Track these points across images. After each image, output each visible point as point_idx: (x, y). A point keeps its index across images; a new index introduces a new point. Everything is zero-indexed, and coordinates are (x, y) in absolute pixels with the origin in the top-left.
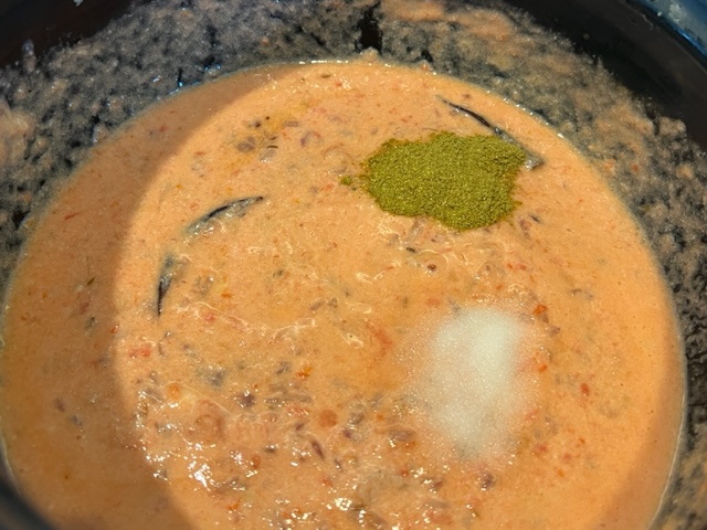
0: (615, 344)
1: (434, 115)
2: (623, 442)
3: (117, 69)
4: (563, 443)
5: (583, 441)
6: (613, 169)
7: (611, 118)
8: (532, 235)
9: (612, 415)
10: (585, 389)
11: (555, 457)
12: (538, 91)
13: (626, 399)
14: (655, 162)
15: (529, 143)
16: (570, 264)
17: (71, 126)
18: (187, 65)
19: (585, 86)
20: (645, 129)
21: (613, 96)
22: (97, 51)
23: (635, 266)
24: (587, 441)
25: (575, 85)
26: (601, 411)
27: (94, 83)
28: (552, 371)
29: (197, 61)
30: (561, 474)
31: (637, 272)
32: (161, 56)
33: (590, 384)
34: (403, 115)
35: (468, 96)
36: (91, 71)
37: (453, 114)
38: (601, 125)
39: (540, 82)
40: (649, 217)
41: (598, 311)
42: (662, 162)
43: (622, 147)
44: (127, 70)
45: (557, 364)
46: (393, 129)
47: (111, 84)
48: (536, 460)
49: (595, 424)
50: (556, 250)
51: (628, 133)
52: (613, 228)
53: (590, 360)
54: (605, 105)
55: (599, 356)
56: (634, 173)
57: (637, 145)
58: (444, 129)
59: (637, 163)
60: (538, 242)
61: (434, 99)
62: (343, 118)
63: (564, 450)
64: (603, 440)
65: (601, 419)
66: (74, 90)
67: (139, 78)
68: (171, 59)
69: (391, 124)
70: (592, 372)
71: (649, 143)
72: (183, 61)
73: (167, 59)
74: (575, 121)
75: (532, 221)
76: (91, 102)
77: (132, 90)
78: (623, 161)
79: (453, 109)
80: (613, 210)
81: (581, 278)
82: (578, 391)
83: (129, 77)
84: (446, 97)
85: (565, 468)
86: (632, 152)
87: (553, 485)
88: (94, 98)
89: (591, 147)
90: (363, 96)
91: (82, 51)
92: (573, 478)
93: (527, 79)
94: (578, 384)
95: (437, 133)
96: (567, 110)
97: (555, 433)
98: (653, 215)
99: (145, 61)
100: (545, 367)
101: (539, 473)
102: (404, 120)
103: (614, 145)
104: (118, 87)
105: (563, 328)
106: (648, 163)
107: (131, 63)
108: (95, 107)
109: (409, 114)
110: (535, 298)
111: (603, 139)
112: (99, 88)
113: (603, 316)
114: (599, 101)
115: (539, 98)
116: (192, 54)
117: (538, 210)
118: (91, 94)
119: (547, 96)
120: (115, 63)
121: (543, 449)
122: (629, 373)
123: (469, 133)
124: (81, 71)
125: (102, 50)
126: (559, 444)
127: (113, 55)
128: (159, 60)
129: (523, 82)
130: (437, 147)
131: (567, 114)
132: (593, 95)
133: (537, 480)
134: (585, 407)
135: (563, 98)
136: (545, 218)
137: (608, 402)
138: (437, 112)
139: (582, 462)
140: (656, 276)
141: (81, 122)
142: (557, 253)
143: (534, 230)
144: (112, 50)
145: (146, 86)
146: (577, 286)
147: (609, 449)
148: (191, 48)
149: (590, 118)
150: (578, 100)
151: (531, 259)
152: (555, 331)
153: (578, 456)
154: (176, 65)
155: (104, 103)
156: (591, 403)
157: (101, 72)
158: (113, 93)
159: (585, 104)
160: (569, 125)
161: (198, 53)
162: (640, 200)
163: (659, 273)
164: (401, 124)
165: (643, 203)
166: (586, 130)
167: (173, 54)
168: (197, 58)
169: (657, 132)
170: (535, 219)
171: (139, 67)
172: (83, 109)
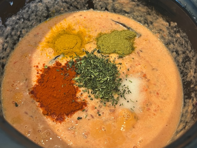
0: (164, 82)
1: (111, 25)
2: (169, 105)
3: (23, 22)
4: (154, 107)
5: (159, 106)
6: (159, 36)
7: (157, 23)
8: (141, 56)
9: (165, 99)
10: (158, 94)
11: (152, 111)
12: (137, 17)
13: (168, 95)
14: (170, 34)
15: (137, 30)
16: (151, 62)
17: (13, 39)
18: (42, 18)
19: (150, 14)
20: (167, 25)
21: (158, 17)
22: (17, 17)
23: (168, 61)
24: (160, 106)
25: (147, 14)
26: (162, 98)
27: (18, 27)
28: (149, 90)
29: (44, 17)
30: (155, 115)
31: (168, 62)
32: (34, 17)
33: (159, 92)
34: (103, 25)
35: (119, 18)
36: (17, 23)
37: (116, 24)
38: (155, 25)
39: (138, 14)
40: (169, 48)
41: (159, 74)
42: (172, 33)
43: (161, 30)
44: (26, 22)
45: (150, 89)
46: (101, 30)
47: (22, 26)
48: (148, 112)
49: (161, 102)
50: (147, 59)
51: (162, 26)
52: (161, 51)
53: (158, 86)
54: (156, 19)
55: (160, 85)
56: (164, 36)
57: (165, 29)
58: (114, 29)
59: (165, 34)
60: (142, 57)
61: (110, 20)
62: (88, 27)
63: (154, 109)
64: (164, 105)
65: (163, 100)
66: (13, 29)
67: (29, 23)
68: (37, 17)
69: (100, 28)
70: (159, 89)
71: (168, 28)
72: (40, 17)
73: (36, 17)
74: (148, 24)
75: (140, 52)
76: (17, 32)
77: (28, 27)
78: (161, 34)
79: (116, 23)
80: (161, 46)
81: (154, 65)
82: (156, 94)
83: (27, 23)
84: (113, 19)
85: (155, 113)
86: (164, 31)
87: (153, 118)
88: (18, 30)
89: (153, 30)
90: (92, 21)
91: (14, 18)
92: (158, 115)
93: (134, 13)
94: (156, 93)
95: (113, 30)
96: (146, 21)
97: (151, 105)
98: (170, 47)
99: (30, 18)
100: (147, 90)
101: (149, 115)
102: (103, 27)
103: (158, 30)
104: (24, 27)
105: (151, 79)
106: (168, 34)
107: (27, 20)
108: (19, 33)
109: (104, 25)
110: (143, 73)
111: (156, 28)
112: (19, 28)
113: (161, 75)
114: (154, 18)
115: (138, 18)
116: (43, 15)
117: (141, 49)
118: (17, 30)
119: (140, 18)
120: (23, 20)
121: (149, 109)
122: (168, 88)
123: (121, 30)
124: (14, 24)
125: (19, 17)
126: (153, 107)
127: (22, 18)
128: (34, 18)
129: (133, 14)
130: (113, 34)
131: (146, 22)
132: (152, 17)
133: (149, 117)
134: (158, 98)
135: (144, 18)
136: (143, 50)
137: (164, 96)
138: (111, 24)
139: (159, 111)
140: (173, 63)
141: (15, 38)
142: (148, 59)
143: (141, 54)
144: (21, 17)
145: (31, 25)
146: (153, 68)
147: (166, 107)
148: (42, 13)
149: (152, 23)
150: (148, 18)
151: (141, 62)
152: (149, 80)
153: (158, 110)
154: (39, 18)
155: (21, 32)
156: (160, 97)
157: (19, 23)
158: (23, 28)
159: (150, 19)
160: (146, 25)
161: (44, 15)
162: (166, 44)
163: (174, 61)
164: (103, 28)
165: (167, 44)
166: (151, 26)
167: (38, 16)
168: (44, 16)
169: (170, 25)
170: (141, 51)
171: (29, 20)
172: (16, 34)
